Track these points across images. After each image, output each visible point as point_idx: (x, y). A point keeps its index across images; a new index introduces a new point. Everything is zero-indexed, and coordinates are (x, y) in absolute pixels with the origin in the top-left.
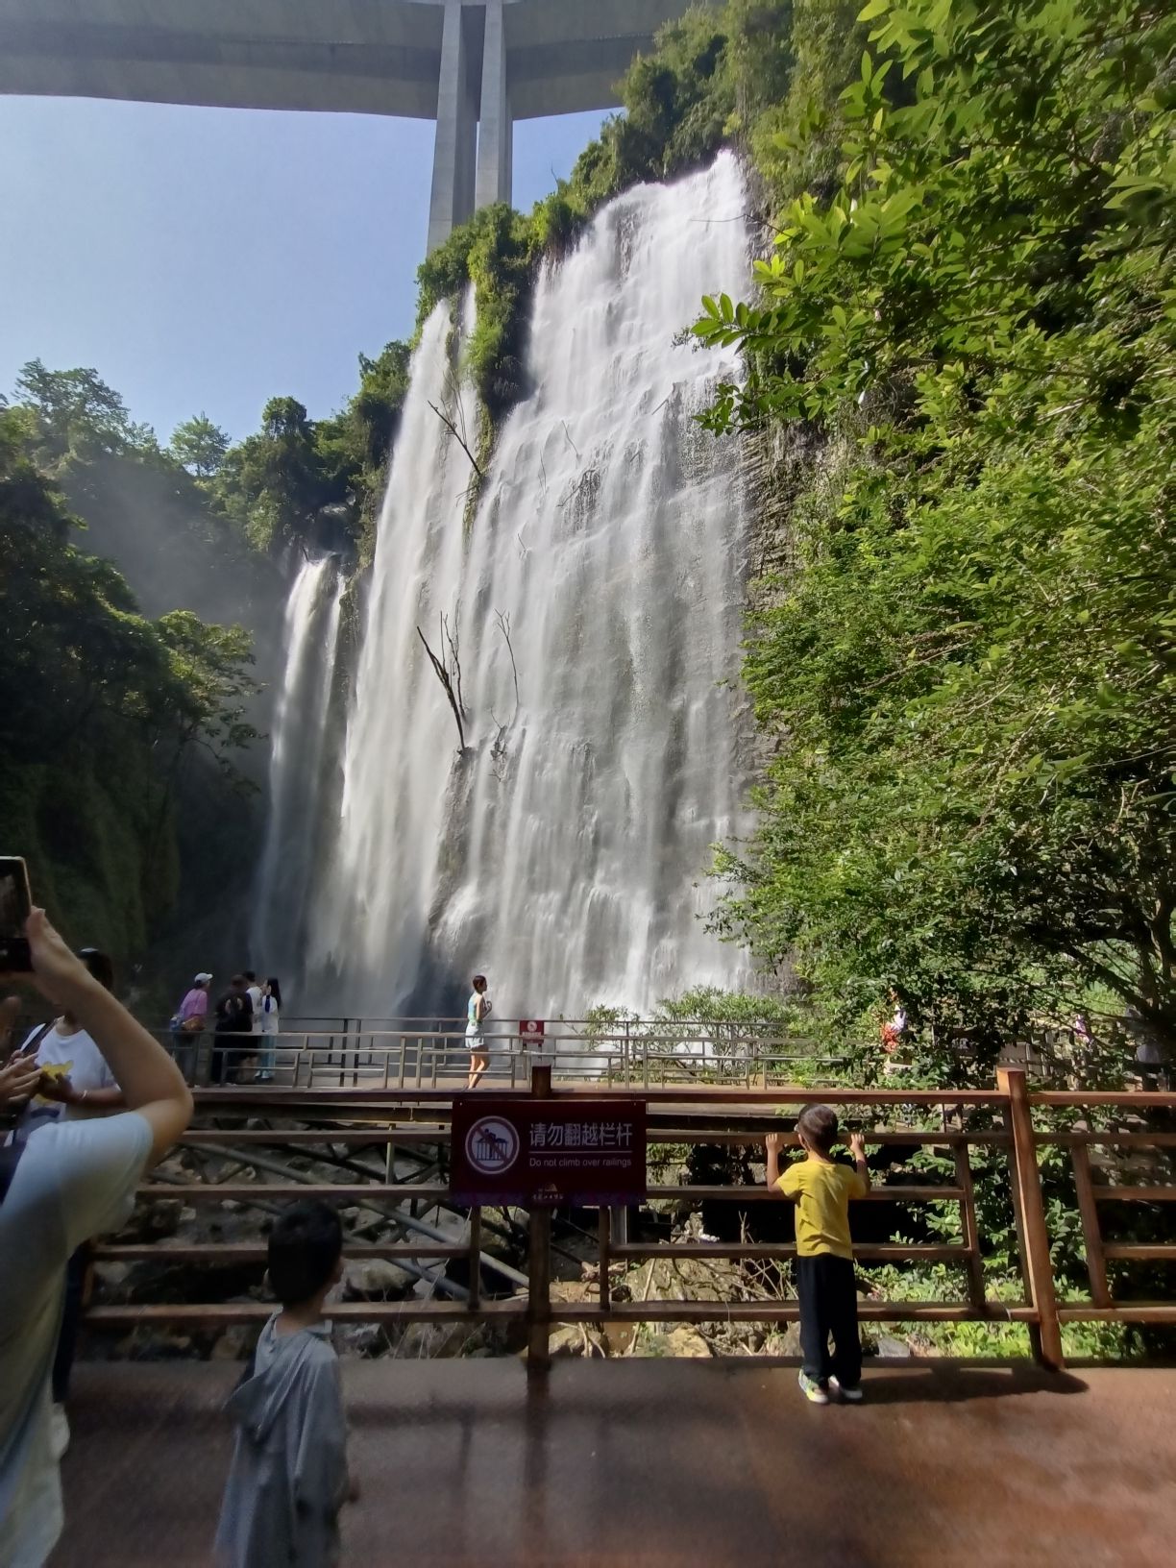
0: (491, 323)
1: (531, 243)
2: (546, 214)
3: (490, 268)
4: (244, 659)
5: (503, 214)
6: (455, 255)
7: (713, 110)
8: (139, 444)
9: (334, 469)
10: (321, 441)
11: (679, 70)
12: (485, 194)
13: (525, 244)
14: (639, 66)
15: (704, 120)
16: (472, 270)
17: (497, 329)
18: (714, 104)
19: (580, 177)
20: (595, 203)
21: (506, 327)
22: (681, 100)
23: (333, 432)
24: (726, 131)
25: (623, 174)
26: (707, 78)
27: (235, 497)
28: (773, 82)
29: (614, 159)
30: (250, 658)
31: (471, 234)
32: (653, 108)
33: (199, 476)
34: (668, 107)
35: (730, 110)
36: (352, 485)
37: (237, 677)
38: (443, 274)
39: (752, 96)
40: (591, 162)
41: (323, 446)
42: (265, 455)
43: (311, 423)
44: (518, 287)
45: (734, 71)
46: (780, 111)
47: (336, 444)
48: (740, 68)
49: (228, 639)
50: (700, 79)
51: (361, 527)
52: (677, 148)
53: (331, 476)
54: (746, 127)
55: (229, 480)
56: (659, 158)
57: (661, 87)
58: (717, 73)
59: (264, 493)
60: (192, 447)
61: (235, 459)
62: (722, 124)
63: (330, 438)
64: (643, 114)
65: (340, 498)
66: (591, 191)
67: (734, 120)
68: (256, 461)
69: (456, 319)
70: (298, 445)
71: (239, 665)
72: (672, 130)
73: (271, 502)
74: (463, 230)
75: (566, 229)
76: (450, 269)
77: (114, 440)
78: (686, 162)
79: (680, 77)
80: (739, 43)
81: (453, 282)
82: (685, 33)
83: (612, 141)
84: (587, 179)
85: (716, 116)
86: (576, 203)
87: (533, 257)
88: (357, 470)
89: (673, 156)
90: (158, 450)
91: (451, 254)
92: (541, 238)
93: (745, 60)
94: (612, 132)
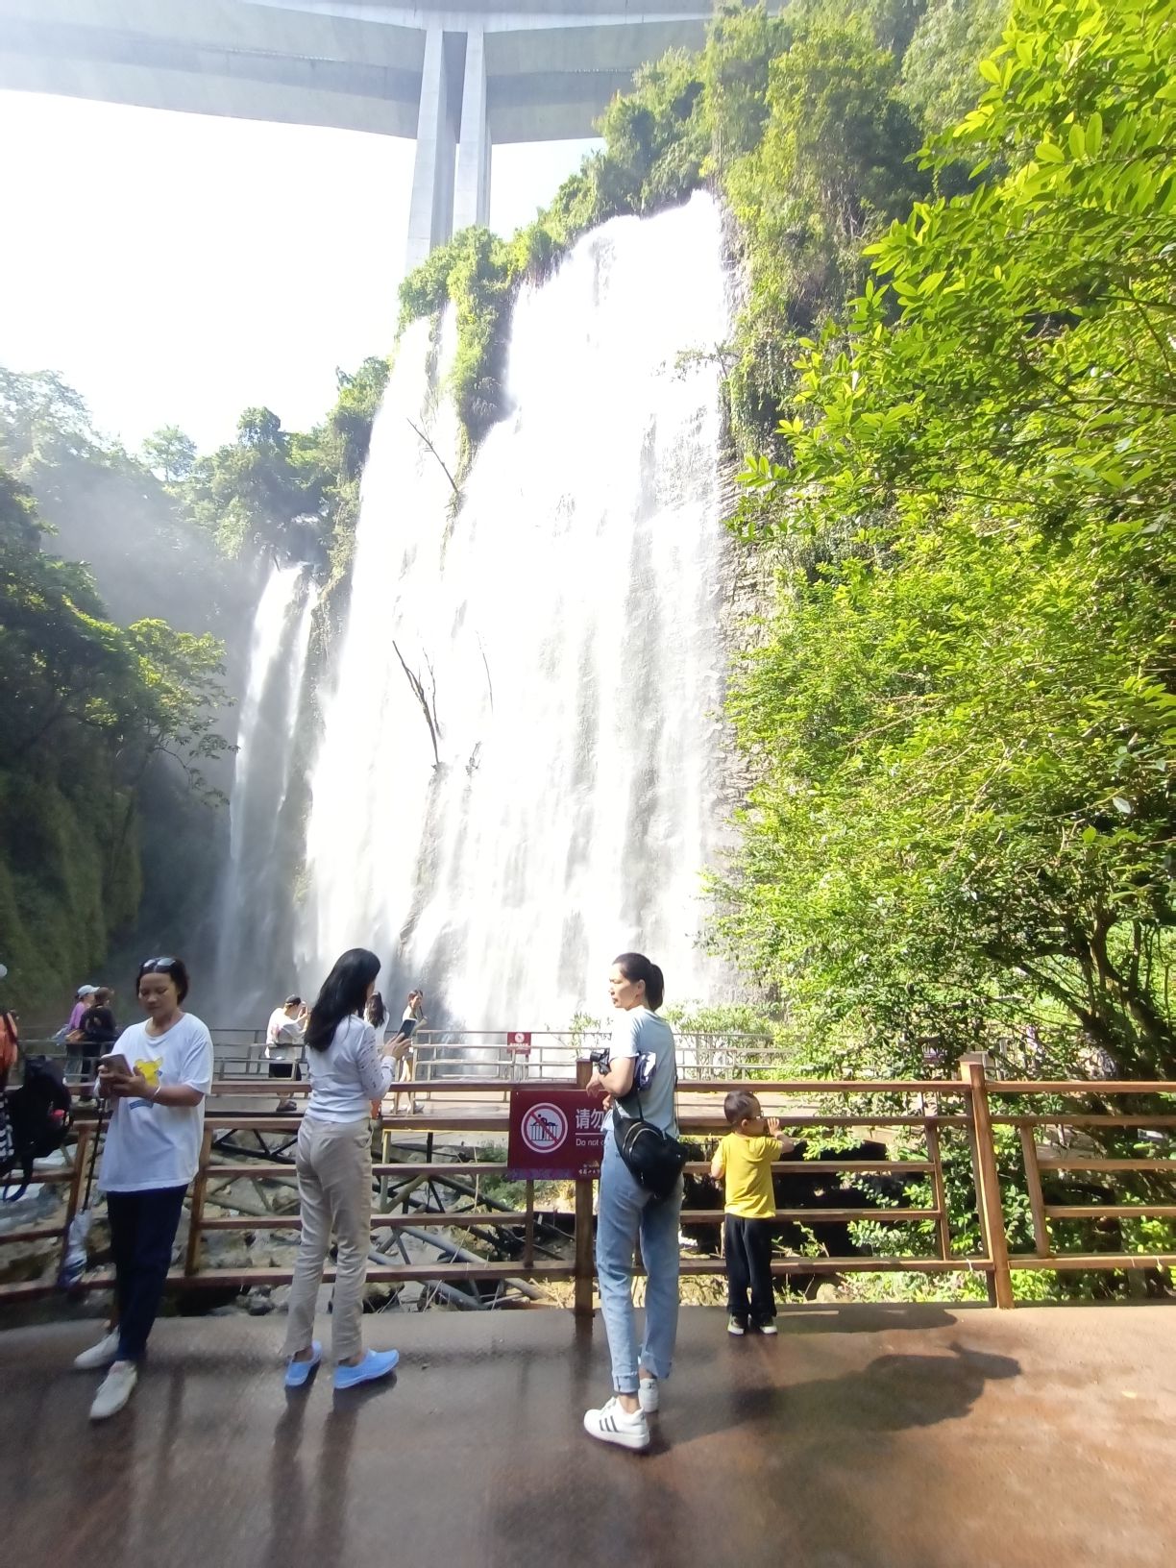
0: (471, 345)
1: (511, 269)
2: (526, 241)
3: (471, 290)
4: (214, 669)
5: (484, 238)
6: (435, 276)
7: (690, 151)
8: (105, 447)
9: (307, 479)
10: (294, 451)
11: (657, 110)
12: (464, 216)
13: (504, 269)
14: (619, 105)
15: (680, 161)
16: (451, 290)
17: (477, 350)
18: (691, 145)
19: (560, 206)
20: (574, 233)
21: (485, 349)
22: (659, 139)
23: (307, 443)
24: (702, 173)
25: (602, 206)
26: (684, 120)
27: (205, 503)
28: (747, 130)
29: (594, 192)
30: (219, 668)
31: (451, 256)
32: (632, 145)
33: (167, 481)
34: (646, 145)
35: (706, 151)
36: (325, 495)
37: (207, 687)
38: (422, 293)
39: (726, 142)
40: (571, 193)
41: (297, 457)
42: (236, 462)
43: (284, 434)
44: (497, 310)
45: (709, 117)
46: (754, 159)
47: (310, 455)
48: (717, 115)
49: (198, 648)
50: (676, 120)
51: (335, 538)
52: (654, 185)
53: (304, 486)
54: (721, 171)
55: (199, 486)
56: (637, 192)
57: (639, 124)
58: (694, 116)
59: (234, 501)
60: (160, 452)
61: (206, 465)
62: (698, 166)
63: (304, 448)
64: (622, 150)
65: (313, 509)
66: (571, 221)
67: (710, 163)
68: (228, 469)
69: (435, 338)
70: (271, 454)
71: (209, 675)
72: (649, 167)
73: (242, 511)
74: (442, 251)
75: (546, 256)
76: (429, 289)
77: (80, 442)
78: (663, 198)
79: (658, 118)
80: (715, 91)
81: (432, 301)
82: (663, 75)
83: (591, 173)
84: (567, 209)
85: (693, 157)
86: (555, 231)
87: (513, 282)
88: (332, 481)
89: (651, 192)
90: (125, 454)
91: (432, 275)
92: (522, 264)
93: (721, 108)
94: (592, 166)
